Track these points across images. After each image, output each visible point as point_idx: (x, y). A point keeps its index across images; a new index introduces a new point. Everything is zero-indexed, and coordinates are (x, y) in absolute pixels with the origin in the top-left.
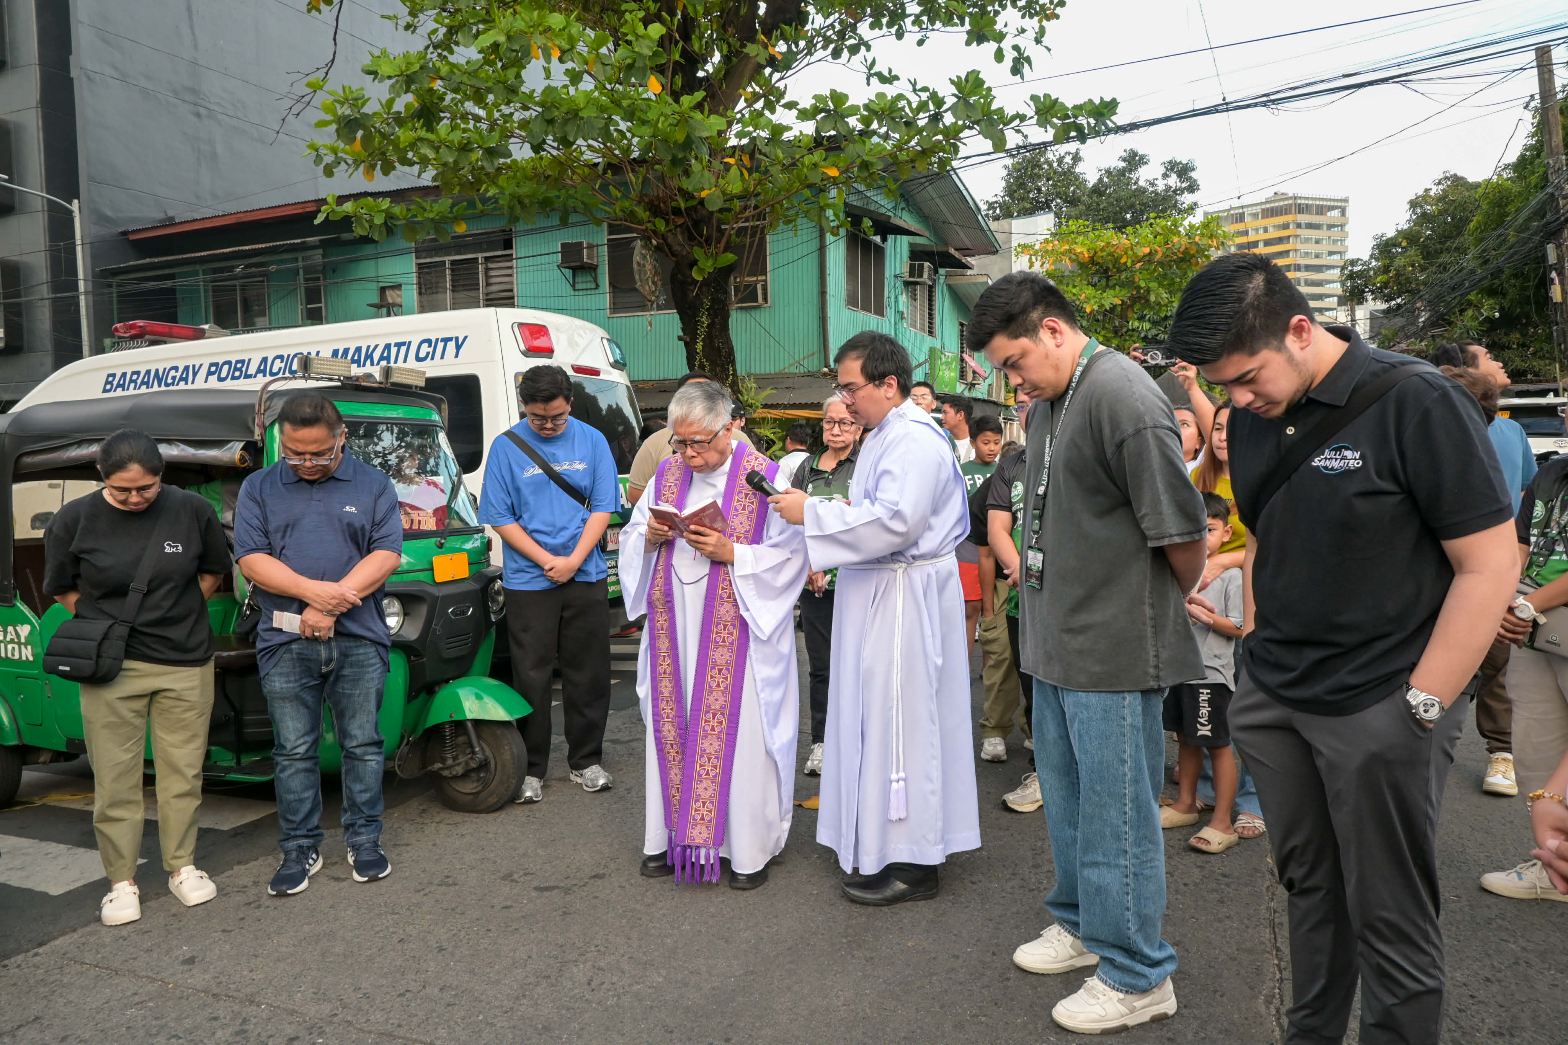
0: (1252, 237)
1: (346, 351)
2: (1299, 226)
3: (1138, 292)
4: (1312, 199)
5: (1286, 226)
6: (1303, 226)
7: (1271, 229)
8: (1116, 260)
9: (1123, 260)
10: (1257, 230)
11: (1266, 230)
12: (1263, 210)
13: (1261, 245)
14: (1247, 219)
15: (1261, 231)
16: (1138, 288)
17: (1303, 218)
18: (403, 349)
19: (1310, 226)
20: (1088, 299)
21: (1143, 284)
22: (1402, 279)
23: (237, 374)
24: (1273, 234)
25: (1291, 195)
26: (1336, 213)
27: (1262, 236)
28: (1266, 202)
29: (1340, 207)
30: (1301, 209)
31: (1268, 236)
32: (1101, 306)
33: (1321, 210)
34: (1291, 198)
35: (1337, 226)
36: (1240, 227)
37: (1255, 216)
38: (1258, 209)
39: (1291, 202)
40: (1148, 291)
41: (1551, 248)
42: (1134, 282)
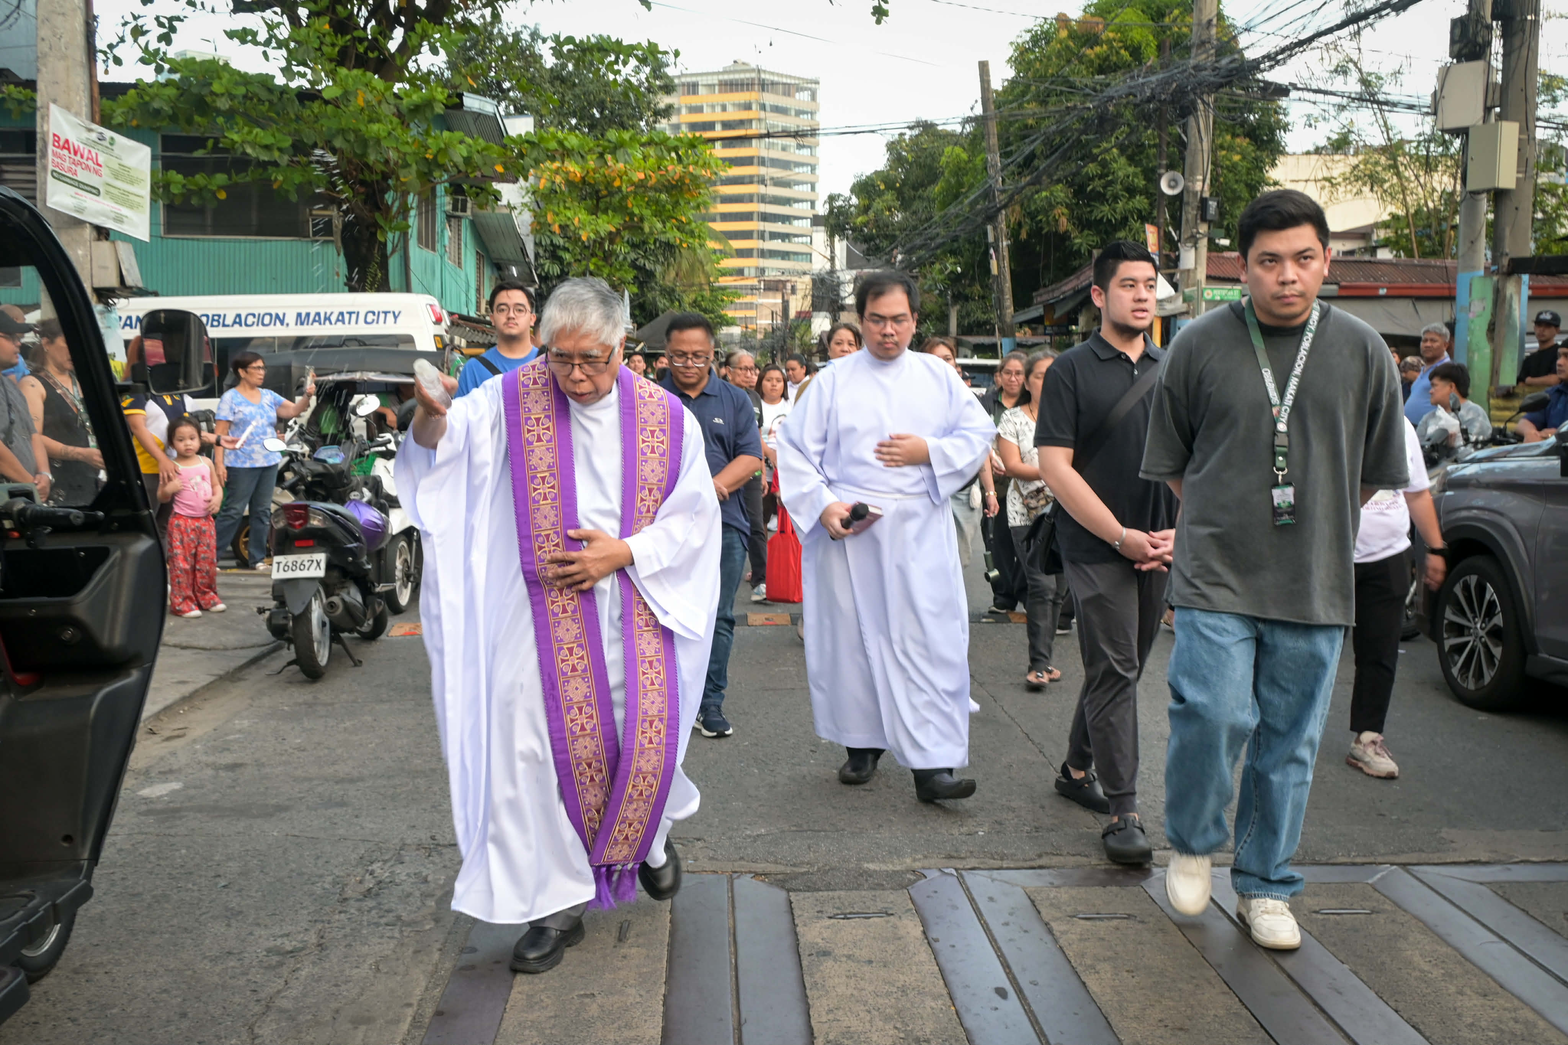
0: (706, 116)
1: (308, 315)
2: (763, 107)
3: (632, 219)
4: (778, 74)
5: (748, 107)
6: (768, 108)
7: (730, 108)
8: (609, 184)
9: (617, 183)
10: (713, 107)
11: (724, 108)
12: (720, 81)
13: (718, 127)
14: (701, 90)
15: (718, 109)
16: (632, 215)
17: (769, 99)
18: (354, 316)
19: (777, 109)
20: (583, 227)
21: (636, 211)
22: (881, 224)
23: (215, 323)
24: (733, 115)
25: (753, 66)
26: (804, 96)
27: (718, 116)
28: (725, 72)
29: (810, 89)
30: (763, 86)
31: (727, 117)
32: (597, 233)
33: (789, 89)
34: (753, 70)
35: (807, 113)
36: (693, 100)
37: (711, 86)
38: (715, 80)
39: (754, 75)
40: (642, 219)
41: (989, 228)
42: (627, 208)
